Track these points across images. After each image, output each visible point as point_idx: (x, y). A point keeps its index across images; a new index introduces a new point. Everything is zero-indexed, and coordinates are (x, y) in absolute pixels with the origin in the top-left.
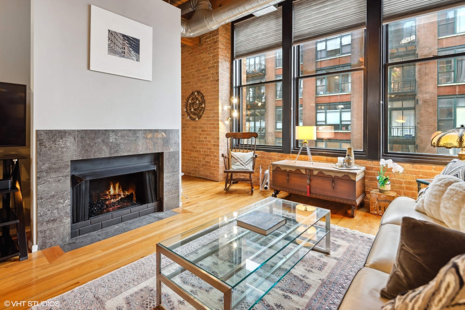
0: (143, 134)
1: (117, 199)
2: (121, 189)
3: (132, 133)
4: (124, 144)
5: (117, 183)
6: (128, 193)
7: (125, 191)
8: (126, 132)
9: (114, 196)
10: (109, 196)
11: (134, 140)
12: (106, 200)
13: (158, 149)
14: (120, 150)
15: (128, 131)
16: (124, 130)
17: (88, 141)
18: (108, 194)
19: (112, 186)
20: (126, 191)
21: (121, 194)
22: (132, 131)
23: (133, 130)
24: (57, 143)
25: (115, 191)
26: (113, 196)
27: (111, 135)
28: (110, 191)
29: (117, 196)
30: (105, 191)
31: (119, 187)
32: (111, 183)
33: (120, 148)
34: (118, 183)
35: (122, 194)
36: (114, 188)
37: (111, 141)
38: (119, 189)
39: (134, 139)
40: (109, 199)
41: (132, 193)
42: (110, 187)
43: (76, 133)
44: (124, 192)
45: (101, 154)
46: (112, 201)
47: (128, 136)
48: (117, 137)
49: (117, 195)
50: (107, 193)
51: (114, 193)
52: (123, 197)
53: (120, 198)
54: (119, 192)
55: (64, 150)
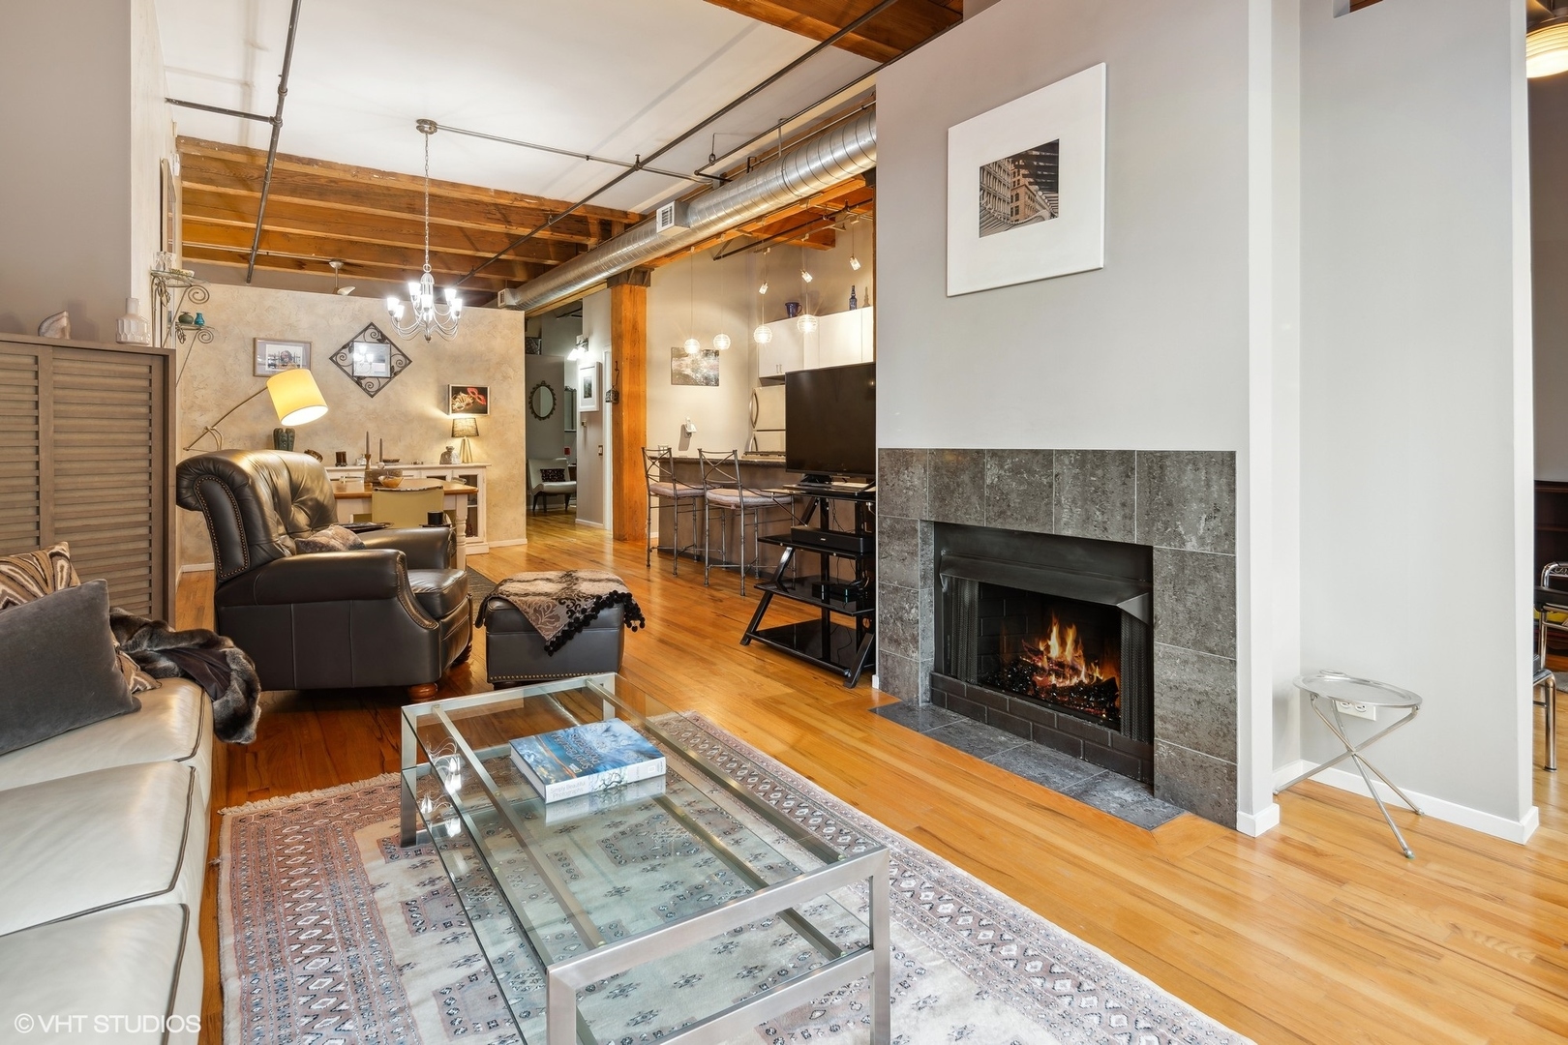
0: (1073, 465)
1: (1067, 683)
2: (1080, 652)
3: (1041, 461)
4: (1019, 495)
5: (1071, 627)
6: (1101, 674)
7: (1092, 665)
8: (1024, 458)
9: (1060, 668)
10: (1045, 660)
11: (1045, 486)
12: (1036, 669)
13: (1128, 528)
14: (1009, 513)
15: (1030, 456)
16: (1019, 451)
17: (945, 477)
18: (1042, 653)
19: (1055, 630)
20: (1095, 665)
21: (1079, 668)
22: (1041, 456)
23: (1043, 450)
24: (902, 477)
25: (1064, 650)
26: (1056, 665)
27: (989, 467)
28: (1050, 643)
29: (1068, 672)
30: (1036, 640)
31: (1076, 642)
32: (1054, 620)
33: (1009, 506)
34: (1074, 627)
35: (1083, 670)
36: (1063, 643)
37: (988, 481)
38: (1076, 649)
39: (1045, 481)
40: (1043, 669)
41: (1114, 679)
42: (1051, 631)
43: (928, 457)
44: (1088, 665)
45: (968, 514)
46: (1053, 679)
47: (1031, 472)
48: (1003, 473)
49: (1068, 666)
50: (1042, 648)
51: (1059, 658)
52: (1086, 681)
53: (1075, 680)
54: (1073, 660)
55: (911, 493)
